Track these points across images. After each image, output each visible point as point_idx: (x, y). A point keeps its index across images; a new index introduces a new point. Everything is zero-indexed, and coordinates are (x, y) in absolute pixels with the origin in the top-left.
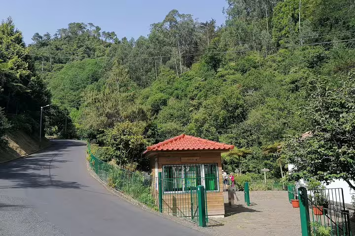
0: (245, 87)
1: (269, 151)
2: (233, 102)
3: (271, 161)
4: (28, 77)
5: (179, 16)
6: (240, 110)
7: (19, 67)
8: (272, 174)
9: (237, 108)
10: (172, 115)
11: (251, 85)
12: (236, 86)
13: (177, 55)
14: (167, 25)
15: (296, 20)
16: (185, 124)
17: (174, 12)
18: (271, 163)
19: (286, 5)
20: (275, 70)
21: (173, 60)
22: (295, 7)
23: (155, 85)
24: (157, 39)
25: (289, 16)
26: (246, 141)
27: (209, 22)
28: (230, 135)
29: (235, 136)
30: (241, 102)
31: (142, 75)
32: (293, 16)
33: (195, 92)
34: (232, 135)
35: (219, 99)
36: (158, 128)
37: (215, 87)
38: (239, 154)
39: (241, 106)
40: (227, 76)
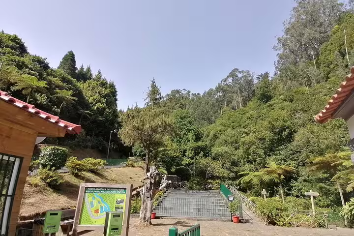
0: (292, 112)
1: (318, 166)
2: (279, 124)
3: (328, 185)
4: (104, 109)
5: (240, 72)
6: (287, 131)
7: (97, 102)
8: (331, 201)
9: (285, 130)
10: (226, 141)
11: (299, 108)
12: (284, 112)
13: (238, 99)
14: (230, 80)
15: (343, 55)
16: (236, 149)
17: (236, 70)
18: (328, 187)
19: (332, 44)
20: (325, 95)
21: (234, 103)
22: (341, 43)
23: (218, 122)
24: (222, 89)
25: (336, 52)
26: (296, 162)
27: (263, 74)
28: (278, 157)
29: (283, 157)
30: (288, 123)
31: (212, 116)
32: (339, 51)
33: (247, 122)
34: (281, 156)
35: (266, 123)
36: (212, 152)
37: (264, 115)
38: (278, 172)
39: (288, 128)
40: (275, 105)
